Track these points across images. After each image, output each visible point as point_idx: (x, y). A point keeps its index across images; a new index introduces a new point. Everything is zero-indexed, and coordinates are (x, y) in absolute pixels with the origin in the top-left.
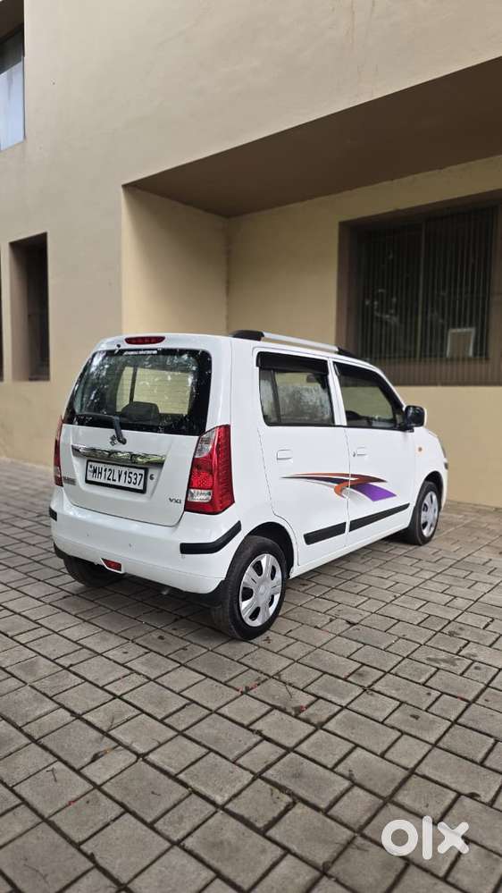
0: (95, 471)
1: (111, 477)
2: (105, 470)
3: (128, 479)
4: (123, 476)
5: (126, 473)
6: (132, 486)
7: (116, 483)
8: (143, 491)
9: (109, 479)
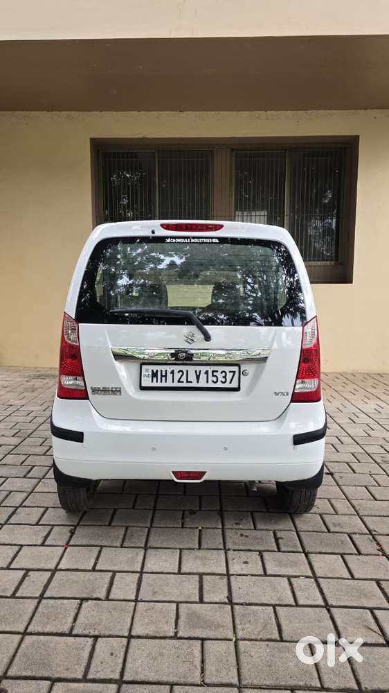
0: (154, 375)
1: (184, 379)
2: (172, 372)
3: (211, 378)
4: (203, 377)
5: (207, 373)
6: (219, 385)
7: (195, 384)
8: (237, 389)
9: (179, 381)
